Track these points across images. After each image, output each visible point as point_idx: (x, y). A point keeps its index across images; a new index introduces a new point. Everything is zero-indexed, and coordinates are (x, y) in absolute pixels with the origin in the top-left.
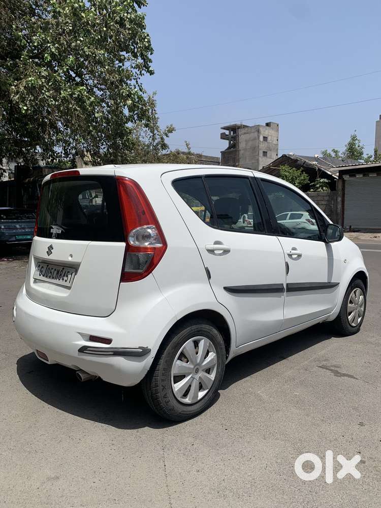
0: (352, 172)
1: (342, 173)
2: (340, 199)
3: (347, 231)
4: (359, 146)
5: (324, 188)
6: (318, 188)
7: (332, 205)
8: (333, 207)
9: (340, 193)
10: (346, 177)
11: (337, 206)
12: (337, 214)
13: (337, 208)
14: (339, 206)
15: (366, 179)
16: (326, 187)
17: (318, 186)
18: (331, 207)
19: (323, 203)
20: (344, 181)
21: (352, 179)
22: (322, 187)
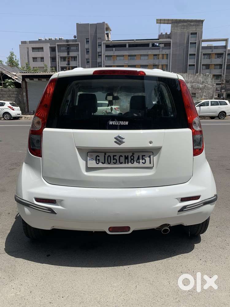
0: (32, 77)
1: (24, 77)
2: (25, 94)
3: (31, 114)
4: (16, 60)
5: (12, 86)
6: (8, 86)
7: (20, 98)
8: (20, 99)
9: (24, 90)
10: (27, 80)
11: (23, 98)
12: (24, 104)
13: (23, 100)
14: (25, 98)
15: (40, 82)
16: (13, 85)
17: (7, 84)
18: (19, 98)
19: (13, 96)
20: (26, 82)
21: (31, 81)
22: (9, 85)
